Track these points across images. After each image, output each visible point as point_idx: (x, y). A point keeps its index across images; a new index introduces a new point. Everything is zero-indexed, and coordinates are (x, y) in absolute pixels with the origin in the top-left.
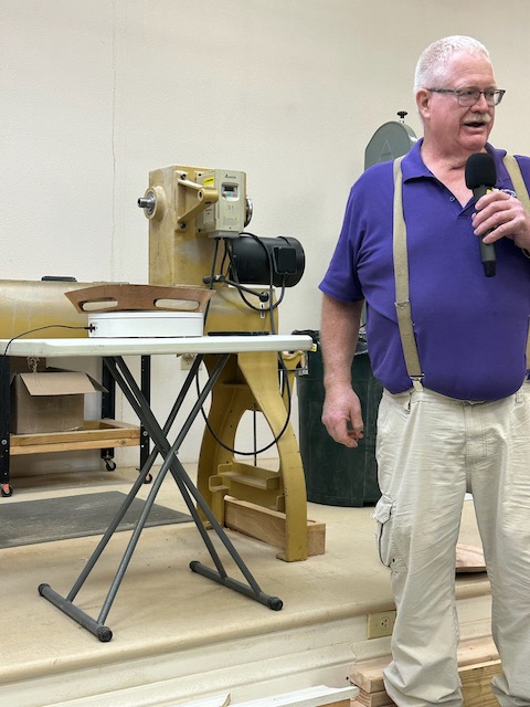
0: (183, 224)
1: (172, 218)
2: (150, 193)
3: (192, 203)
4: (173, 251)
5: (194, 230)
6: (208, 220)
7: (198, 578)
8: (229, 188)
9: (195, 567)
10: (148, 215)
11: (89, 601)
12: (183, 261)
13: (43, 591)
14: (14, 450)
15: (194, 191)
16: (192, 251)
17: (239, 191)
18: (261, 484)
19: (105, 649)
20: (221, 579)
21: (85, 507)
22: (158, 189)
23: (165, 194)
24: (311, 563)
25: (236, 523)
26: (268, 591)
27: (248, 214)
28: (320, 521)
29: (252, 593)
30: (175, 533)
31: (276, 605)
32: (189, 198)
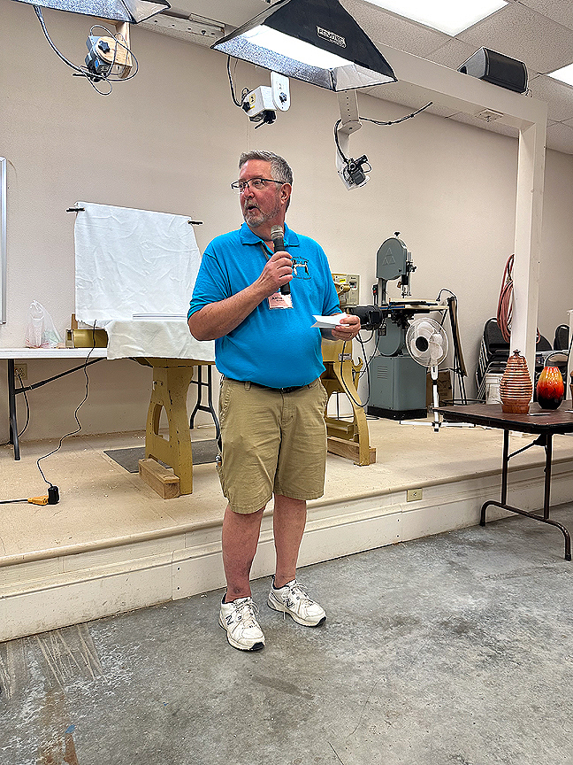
18: (344, 429)
24: (371, 466)
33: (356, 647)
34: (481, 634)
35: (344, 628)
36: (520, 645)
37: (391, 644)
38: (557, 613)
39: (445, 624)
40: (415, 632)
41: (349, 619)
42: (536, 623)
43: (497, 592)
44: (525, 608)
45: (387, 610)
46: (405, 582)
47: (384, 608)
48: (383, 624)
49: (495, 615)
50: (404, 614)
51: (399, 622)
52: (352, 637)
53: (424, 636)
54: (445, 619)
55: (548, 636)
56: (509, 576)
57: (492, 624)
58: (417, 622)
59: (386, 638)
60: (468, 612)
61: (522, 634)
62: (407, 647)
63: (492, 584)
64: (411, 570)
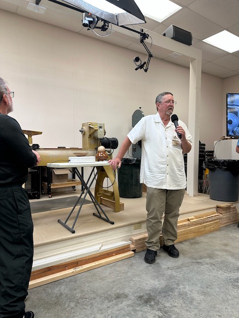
0: (90, 135)
1: (88, 134)
2: (82, 129)
3: (92, 131)
4: (88, 142)
5: (93, 137)
6: (96, 135)
7: (95, 217)
8: (101, 127)
9: (94, 214)
10: (82, 133)
11: (70, 224)
12: (90, 144)
13: (59, 221)
14: (52, 187)
15: (92, 128)
16: (92, 142)
17: (103, 128)
18: (109, 194)
19: (73, 235)
20: (100, 217)
21: (69, 200)
22: (84, 127)
23: (86, 129)
24: (121, 212)
25: (104, 203)
26: (111, 220)
27: (105, 133)
28: (123, 202)
29: (107, 221)
30: (89, 206)
31: (113, 223)
32: (91, 129)
33: (91, 314)
34: (157, 303)
35: (88, 302)
36: (176, 309)
37: (109, 312)
38: (198, 289)
39: (141, 297)
40: (124, 303)
41: (93, 296)
42: (186, 295)
43: (171, 277)
44: (183, 286)
45: (114, 289)
46: (127, 273)
47: (112, 288)
48: (108, 298)
49: (167, 291)
50: (121, 292)
51: (118, 297)
52: (91, 307)
53: (128, 306)
54: (141, 294)
55: (191, 303)
56: (178, 268)
57: (165, 297)
58: (126, 296)
59: (108, 307)
60: (154, 290)
61: (178, 302)
62: (117, 313)
63: (169, 272)
64: (132, 265)
